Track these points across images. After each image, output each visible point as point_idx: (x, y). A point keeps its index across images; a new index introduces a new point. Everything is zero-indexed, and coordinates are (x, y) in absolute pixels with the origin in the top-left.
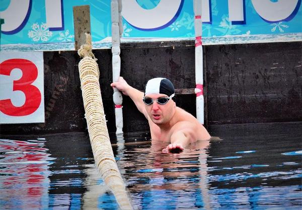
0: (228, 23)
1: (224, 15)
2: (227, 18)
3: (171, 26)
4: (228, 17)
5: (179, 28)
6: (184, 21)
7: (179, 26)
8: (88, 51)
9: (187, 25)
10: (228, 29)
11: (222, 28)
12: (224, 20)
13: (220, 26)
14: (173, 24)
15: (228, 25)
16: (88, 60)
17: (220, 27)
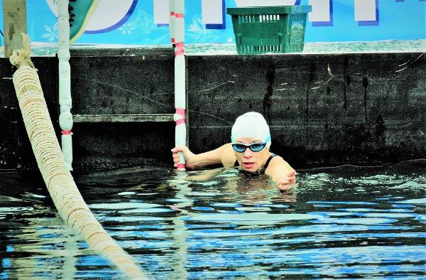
0: (200, 26)
1: (195, 15)
2: (199, 20)
3: (121, 28)
4: (201, 18)
5: (132, 31)
6: (139, 22)
7: (132, 29)
8: (26, 58)
9: (144, 27)
10: (202, 34)
11: (193, 33)
12: (195, 22)
13: (189, 30)
14: (124, 25)
15: (200, 30)
16: (27, 70)
17: (190, 32)
